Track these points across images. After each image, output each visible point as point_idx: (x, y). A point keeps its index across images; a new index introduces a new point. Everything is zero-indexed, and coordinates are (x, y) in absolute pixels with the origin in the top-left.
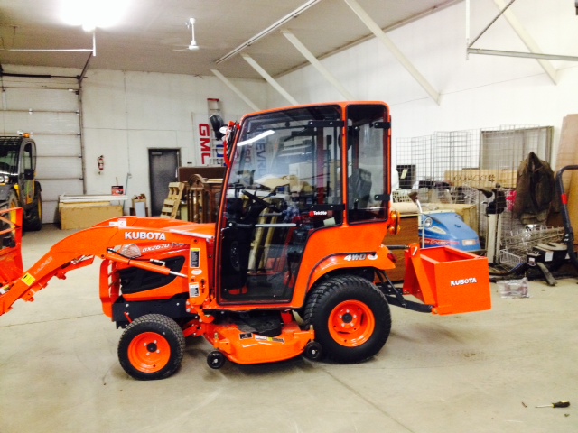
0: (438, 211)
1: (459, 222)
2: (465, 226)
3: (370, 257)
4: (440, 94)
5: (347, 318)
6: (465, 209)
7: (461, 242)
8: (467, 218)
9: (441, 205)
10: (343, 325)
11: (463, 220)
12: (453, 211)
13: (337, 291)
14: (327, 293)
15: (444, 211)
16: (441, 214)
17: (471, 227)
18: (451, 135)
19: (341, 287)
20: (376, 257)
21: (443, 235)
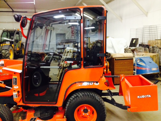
0: (143, 56)
1: (151, 61)
2: (153, 62)
3: (95, 84)
4: (147, 13)
5: (86, 111)
6: (154, 56)
7: (151, 69)
8: (155, 59)
9: (144, 53)
10: (83, 114)
11: (153, 60)
12: (149, 56)
13: (78, 100)
14: (74, 100)
15: (145, 56)
16: (144, 57)
17: (156, 63)
18: (150, 27)
19: (80, 98)
20: (98, 83)
21: (144, 66)
